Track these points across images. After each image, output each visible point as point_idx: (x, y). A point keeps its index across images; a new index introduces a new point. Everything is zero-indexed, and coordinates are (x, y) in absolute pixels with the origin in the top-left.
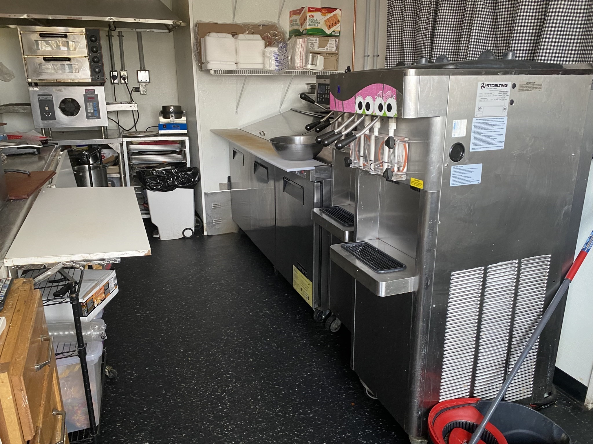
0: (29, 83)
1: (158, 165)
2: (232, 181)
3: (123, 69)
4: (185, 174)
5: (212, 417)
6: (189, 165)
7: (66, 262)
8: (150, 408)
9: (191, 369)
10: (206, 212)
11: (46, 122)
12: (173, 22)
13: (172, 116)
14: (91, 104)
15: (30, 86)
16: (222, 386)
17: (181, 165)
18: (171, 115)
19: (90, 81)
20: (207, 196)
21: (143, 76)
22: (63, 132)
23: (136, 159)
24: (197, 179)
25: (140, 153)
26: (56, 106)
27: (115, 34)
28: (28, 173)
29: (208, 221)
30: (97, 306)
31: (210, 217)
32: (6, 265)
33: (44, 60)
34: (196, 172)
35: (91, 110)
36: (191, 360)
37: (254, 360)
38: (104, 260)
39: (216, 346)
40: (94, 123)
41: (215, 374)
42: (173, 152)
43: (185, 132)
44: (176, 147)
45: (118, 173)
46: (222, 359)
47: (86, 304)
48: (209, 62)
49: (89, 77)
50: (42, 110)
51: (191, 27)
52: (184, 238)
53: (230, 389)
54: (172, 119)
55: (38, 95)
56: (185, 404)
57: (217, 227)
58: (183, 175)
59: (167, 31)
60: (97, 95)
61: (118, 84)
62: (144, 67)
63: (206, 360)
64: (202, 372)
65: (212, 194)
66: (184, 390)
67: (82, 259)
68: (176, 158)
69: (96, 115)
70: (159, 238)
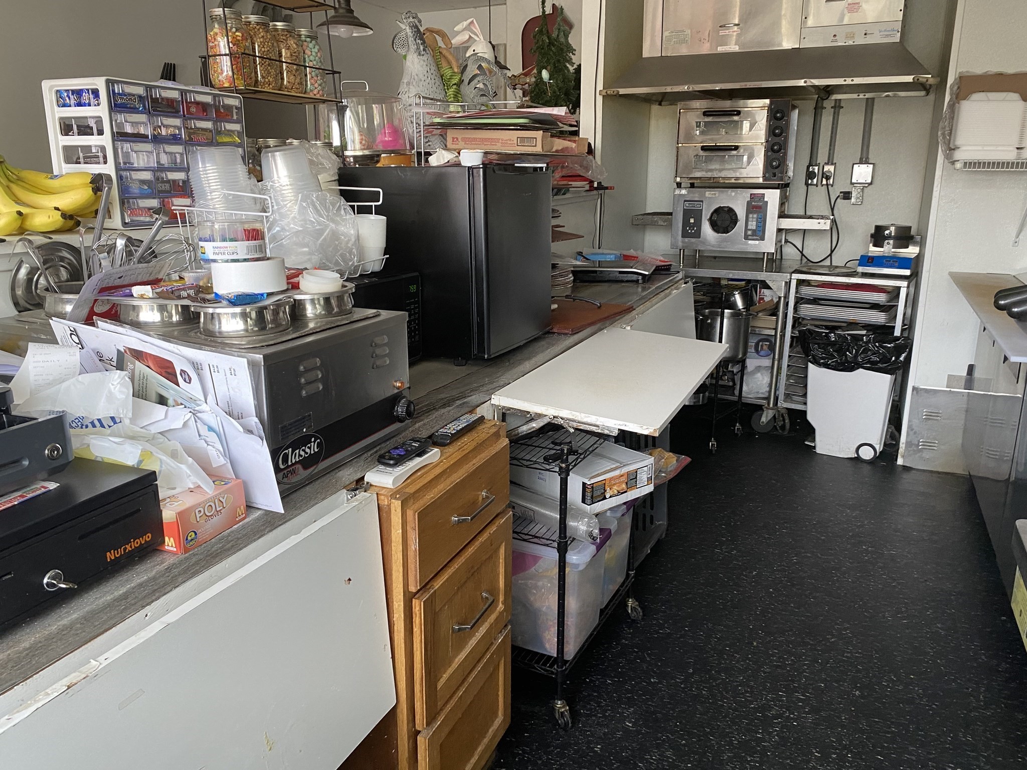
0: (677, 183)
1: (845, 325)
2: (977, 374)
3: (830, 162)
4: (881, 346)
5: (739, 741)
6: (897, 333)
7: (554, 417)
8: (660, 682)
9: (749, 659)
10: (909, 421)
11: (686, 240)
12: (913, 79)
13: (888, 244)
14: (755, 216)
15: (678, 187)
16: (781, 707)
17: (883, 332)
18: (887, 241)
19: (761, 180)
20: (917, 393)
21: (862, 173)
22: (715, 257)
23: (808, 310)
24: (902, 359)
25: (816, 301)
26: (706, 217)
27: (828, 104)
28: (599, 304)
29: (909, 440)
30: (611, 497)
31: (915, 433)
32: (493, 402)
33: (702, 150)
34: (906, 345)
35: (753, 225)
36: (757, 646)
37: (862, 696)
38: (598, 426)
39: (809, 644)
40: (754, 246)
41: (781, 685)
42: (875, 306)
43: (907, 272)
44: (881, 298)
45: (774, 329)
46: (807, 669)
47: (592, 487)
48: (959, 148)
49: (761, 175)
50: (686, 223)
51: (948, 86)
52: (858, 459)
53: (792, 718)
54: (888, 249)
55: (685, 201)
56: (709, 703)
57: (926, 455)
58: (877, 347)
59: (923, 93)
60: (767, 202)
61: (817, 185)
62: (867, 158)
63: (779, 658)
64: (762, 671)
65: (926, 391)
66: (719, 684)
67: (571, 417)
68: (878, 318)
69: (760, 234)
70: (814, 447)
